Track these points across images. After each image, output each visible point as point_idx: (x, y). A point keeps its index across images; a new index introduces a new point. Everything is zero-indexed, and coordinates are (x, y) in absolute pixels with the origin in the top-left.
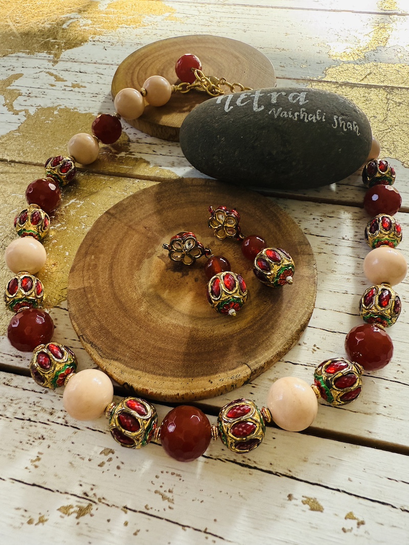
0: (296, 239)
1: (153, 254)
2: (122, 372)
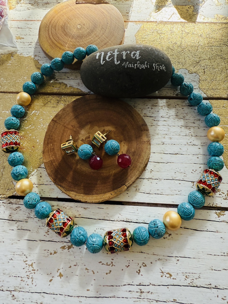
0: (141, 123)
1: (78, 140)
2: (75, 196)
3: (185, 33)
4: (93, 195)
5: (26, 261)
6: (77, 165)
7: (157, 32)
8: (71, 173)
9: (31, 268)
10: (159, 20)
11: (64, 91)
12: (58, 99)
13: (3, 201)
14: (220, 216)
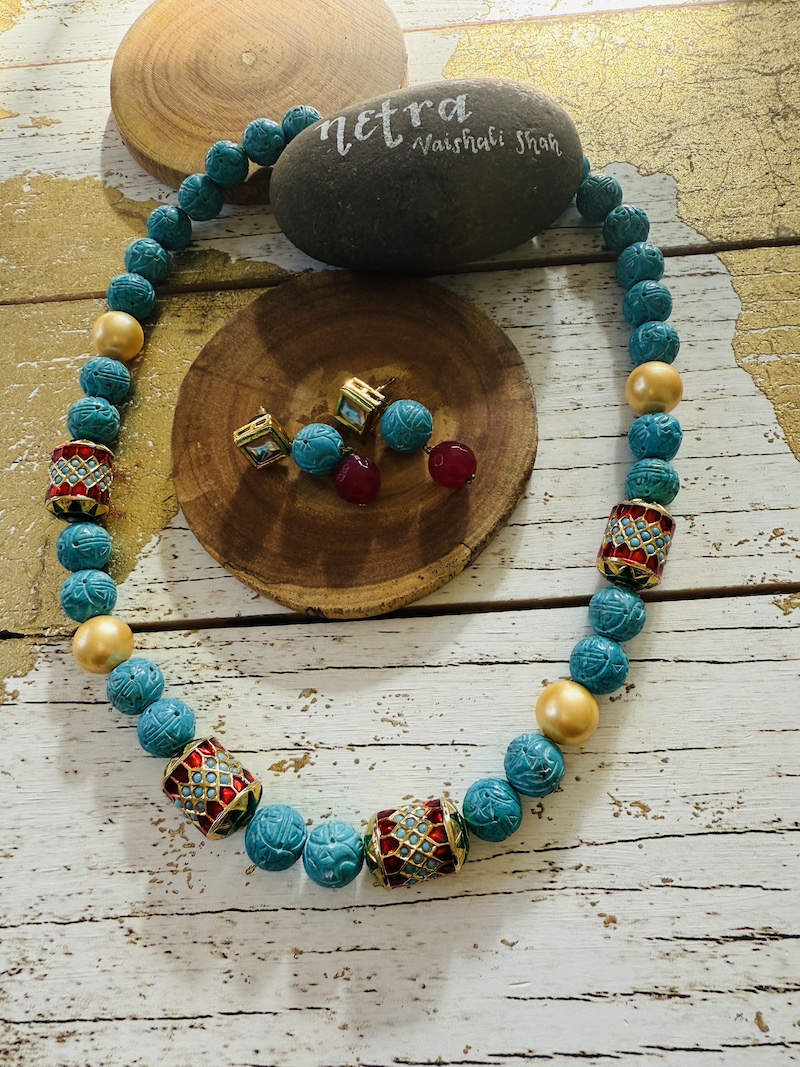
0: (494, 344)
2: (300, 595)
3: (612, 46)
4: (361, 588)
5: (160, 821)
6: (294, 499)
7: (517, 54)
8: (277, 527)
9: (179, 842)
10: (521, 14)
11: (222, 277)
12: (205, 304)
13: (57, 648)
14: (791, 610)
